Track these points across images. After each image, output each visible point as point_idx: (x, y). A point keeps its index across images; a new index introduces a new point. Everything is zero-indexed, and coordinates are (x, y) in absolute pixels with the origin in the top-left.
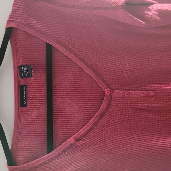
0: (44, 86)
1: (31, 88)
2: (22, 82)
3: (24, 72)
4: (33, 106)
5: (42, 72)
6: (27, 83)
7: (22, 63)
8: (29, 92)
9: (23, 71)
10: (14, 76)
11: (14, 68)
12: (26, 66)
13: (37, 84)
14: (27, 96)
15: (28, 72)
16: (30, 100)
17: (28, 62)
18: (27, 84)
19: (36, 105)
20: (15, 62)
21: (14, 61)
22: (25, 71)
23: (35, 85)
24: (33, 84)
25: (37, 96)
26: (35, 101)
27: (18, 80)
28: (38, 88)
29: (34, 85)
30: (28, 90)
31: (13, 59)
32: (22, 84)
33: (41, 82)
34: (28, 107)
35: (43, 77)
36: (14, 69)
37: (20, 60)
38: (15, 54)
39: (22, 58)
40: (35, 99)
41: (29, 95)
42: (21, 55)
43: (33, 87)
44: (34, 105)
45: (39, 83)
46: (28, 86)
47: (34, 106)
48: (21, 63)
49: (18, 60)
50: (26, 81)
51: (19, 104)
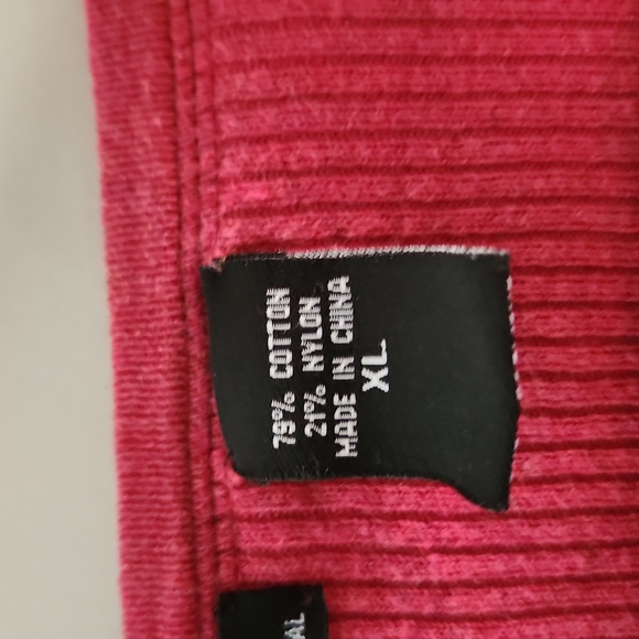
0: (601, 596)
2: (251, 539)
3: (302, 382)
5: (583, 360)
6: (342, 551)
7: (263, 210)
9: (296, 349)
10: (129, 442)
11: (115, 289)
12: (334, 268)
13: (498, 566)
15: (375, 381)
17: (354, 189)
18: (332, 568)
20: (144, 192)
21: (119, 185)
22: (330, 351)
23: (468, 585)
24: (438, 569)
27: (187, 501)
29: (445, 588)
31: (107, 142)
32: (259, 570)
33: (559, 532)
35: (593, 446)
36: (129, 318)
37: (228, 167)
38: (150, 62)
39: (268, 118)
42: (239, 66)
43: (427, 608)
45: (528, 549)
46: (357, 603)
48: (249, 212)
49: (187, 169)
50: (323, 517)
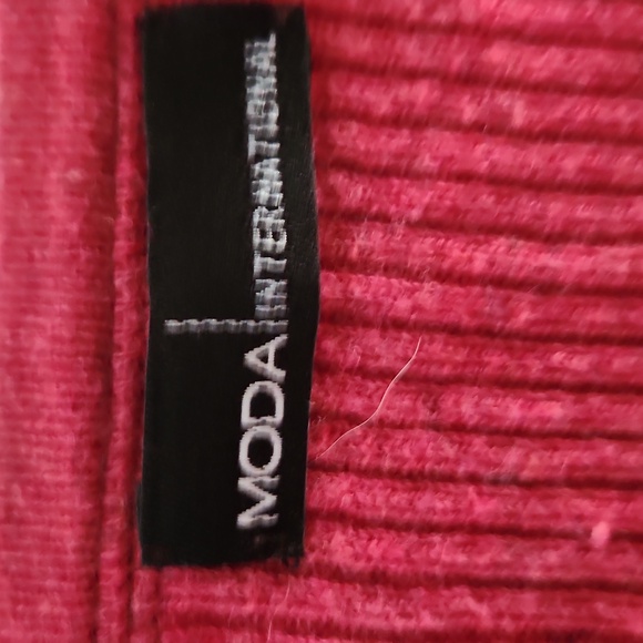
1: (422, 93)
4: (446, 553)
8: (355, 192)
14: (330, 287)
16: (387, 402)
19: (534, 510)
25: (546, 288)
26: (513, 411)
28: (583, 111)
30: (350, 138)
34: (336, 575)
40: (495, 360)
41: (365, 266)
43: (472, 80)
44: (484, 508)
47: (490, 556)
51: (97, 487)
